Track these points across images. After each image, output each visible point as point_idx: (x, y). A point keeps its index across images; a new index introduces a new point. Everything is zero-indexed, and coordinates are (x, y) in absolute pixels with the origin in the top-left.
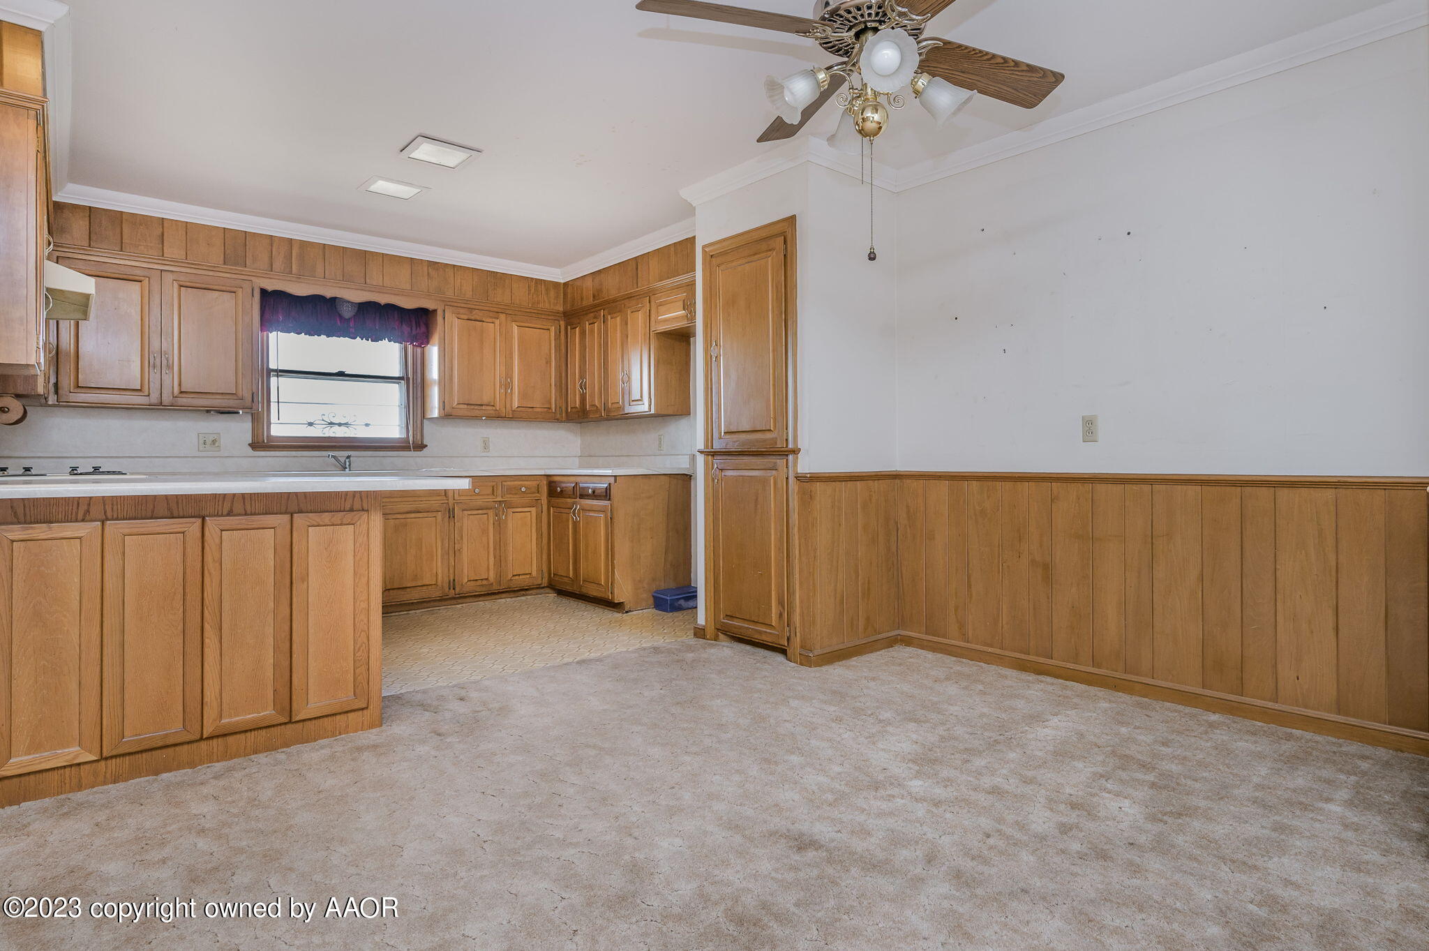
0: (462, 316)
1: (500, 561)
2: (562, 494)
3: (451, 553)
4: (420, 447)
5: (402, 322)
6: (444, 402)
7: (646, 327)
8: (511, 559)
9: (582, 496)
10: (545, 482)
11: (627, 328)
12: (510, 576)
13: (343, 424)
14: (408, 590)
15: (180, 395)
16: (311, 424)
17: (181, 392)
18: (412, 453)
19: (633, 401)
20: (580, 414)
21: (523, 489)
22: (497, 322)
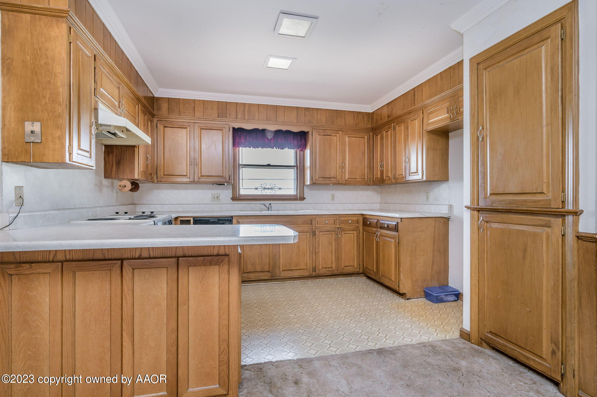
0: (320, 134)
1: (338, 259)
2: (370, 225)
3: (314, 253)
4: (303, 199)
5: (294, 139)
6: (312, 177)
7: (420, 128)
8: (343, 258)
9: (382, 228)
10: (361, 218)
11: (408, 131)
12: (343, 267)
13: (270, 188)
14: (293, 271)
15: (201, 177)
16: (256, 189)
17: (202, 176)
18: (299, 202)
19: (411, 173)
20: (380, 181)
21: (350, 221)
22: (338, 135)
